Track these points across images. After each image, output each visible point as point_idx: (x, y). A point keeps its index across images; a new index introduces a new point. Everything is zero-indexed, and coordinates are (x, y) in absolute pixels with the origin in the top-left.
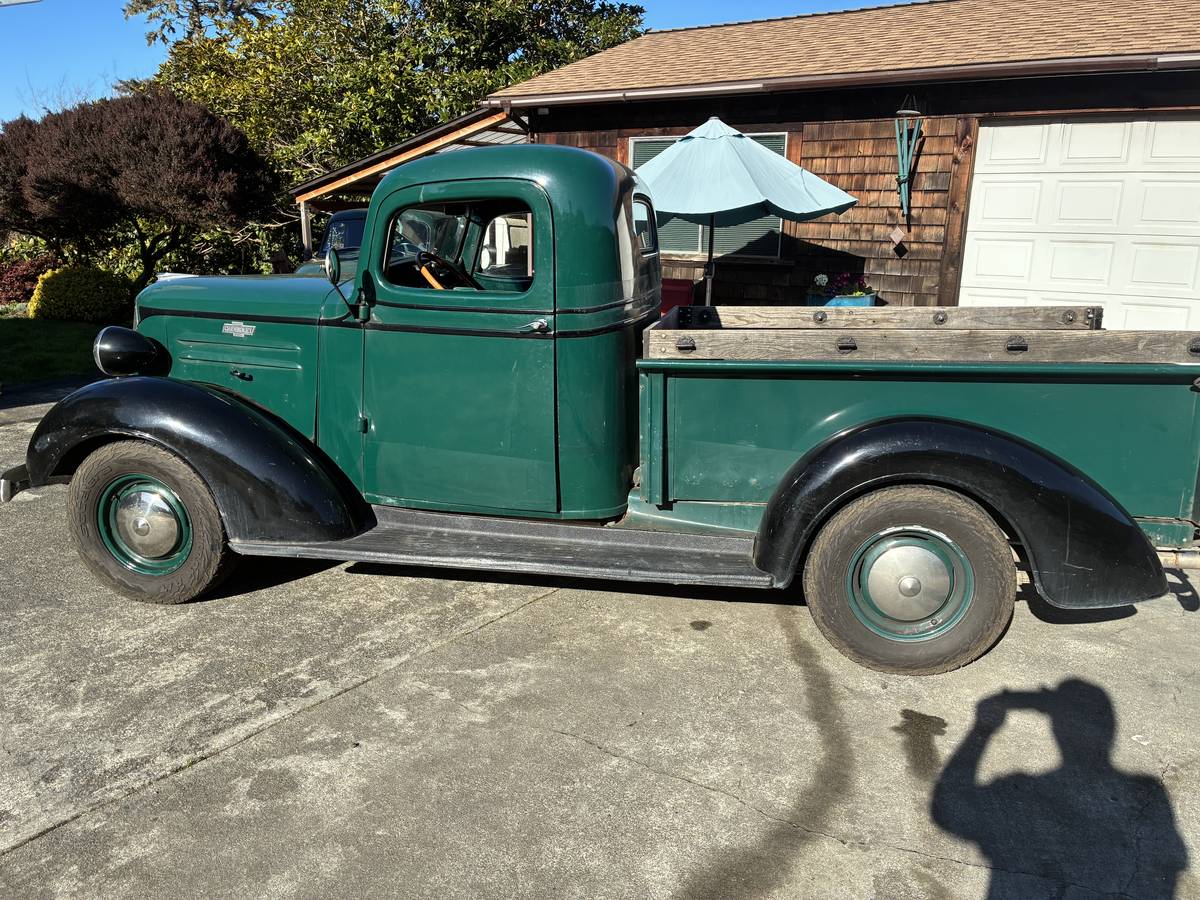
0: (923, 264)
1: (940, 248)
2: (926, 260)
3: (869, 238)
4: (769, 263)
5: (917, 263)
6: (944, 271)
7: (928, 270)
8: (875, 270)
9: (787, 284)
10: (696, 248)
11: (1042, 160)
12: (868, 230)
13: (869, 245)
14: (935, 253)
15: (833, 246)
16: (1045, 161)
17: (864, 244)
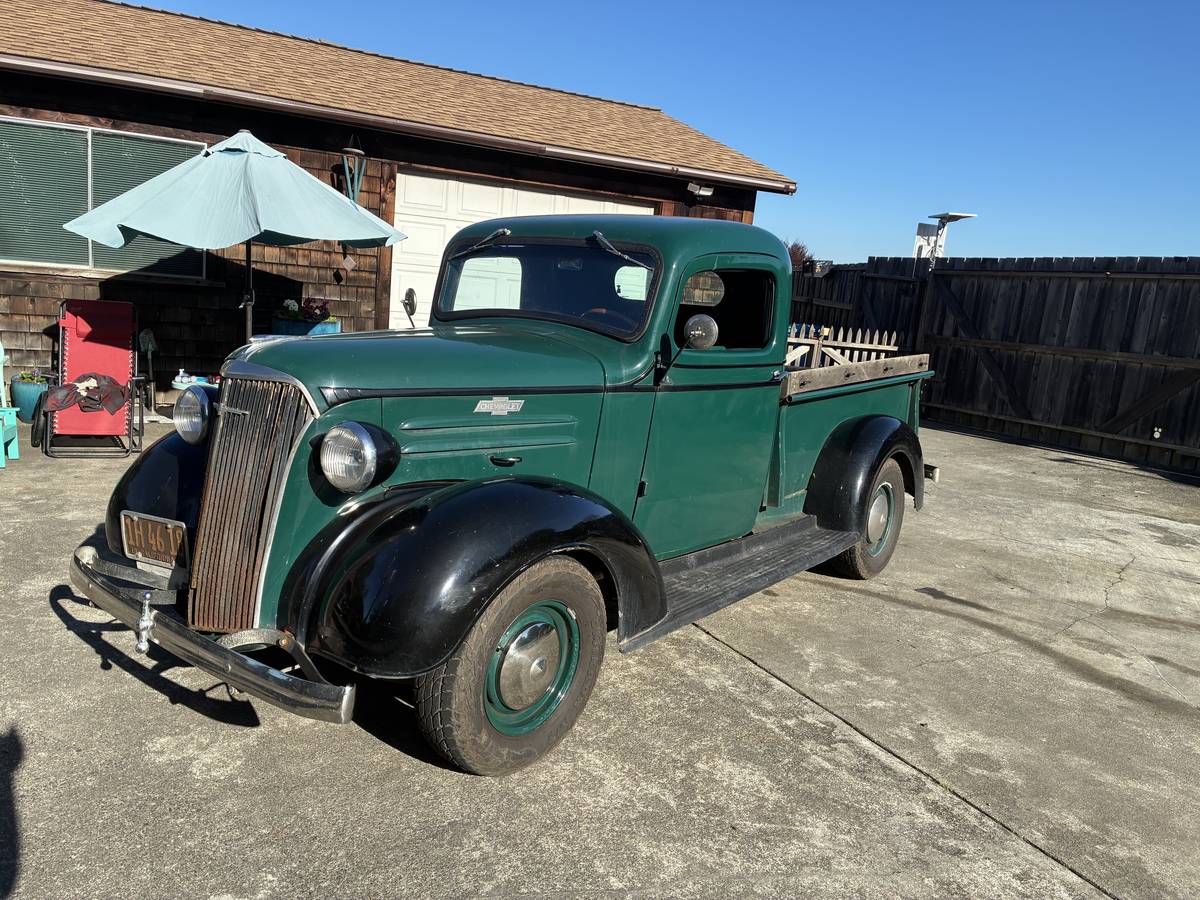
0: (360, 290)
1: (374, 276)
2: (362, 287)
3: (307, 263)
4: (194, 284)
5: (354, 289)
6: (378, 296)
7: (363, 297)
8: (315, 295)
9: (218, 308)
10: (86, 262)
11: (443, 209)
12: (304, 256)
13: (307, 270)
14: (369, 280)
15: (268, 269)
16: (446, 209)
17: (301, 270)
